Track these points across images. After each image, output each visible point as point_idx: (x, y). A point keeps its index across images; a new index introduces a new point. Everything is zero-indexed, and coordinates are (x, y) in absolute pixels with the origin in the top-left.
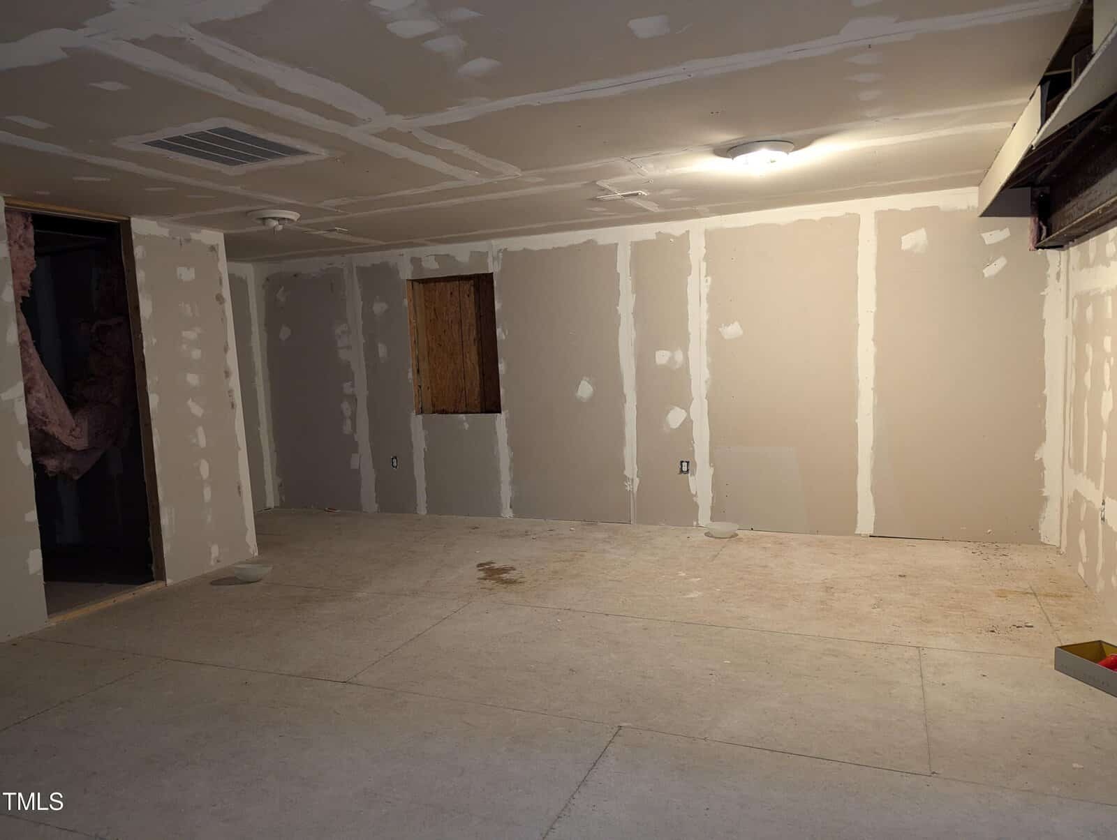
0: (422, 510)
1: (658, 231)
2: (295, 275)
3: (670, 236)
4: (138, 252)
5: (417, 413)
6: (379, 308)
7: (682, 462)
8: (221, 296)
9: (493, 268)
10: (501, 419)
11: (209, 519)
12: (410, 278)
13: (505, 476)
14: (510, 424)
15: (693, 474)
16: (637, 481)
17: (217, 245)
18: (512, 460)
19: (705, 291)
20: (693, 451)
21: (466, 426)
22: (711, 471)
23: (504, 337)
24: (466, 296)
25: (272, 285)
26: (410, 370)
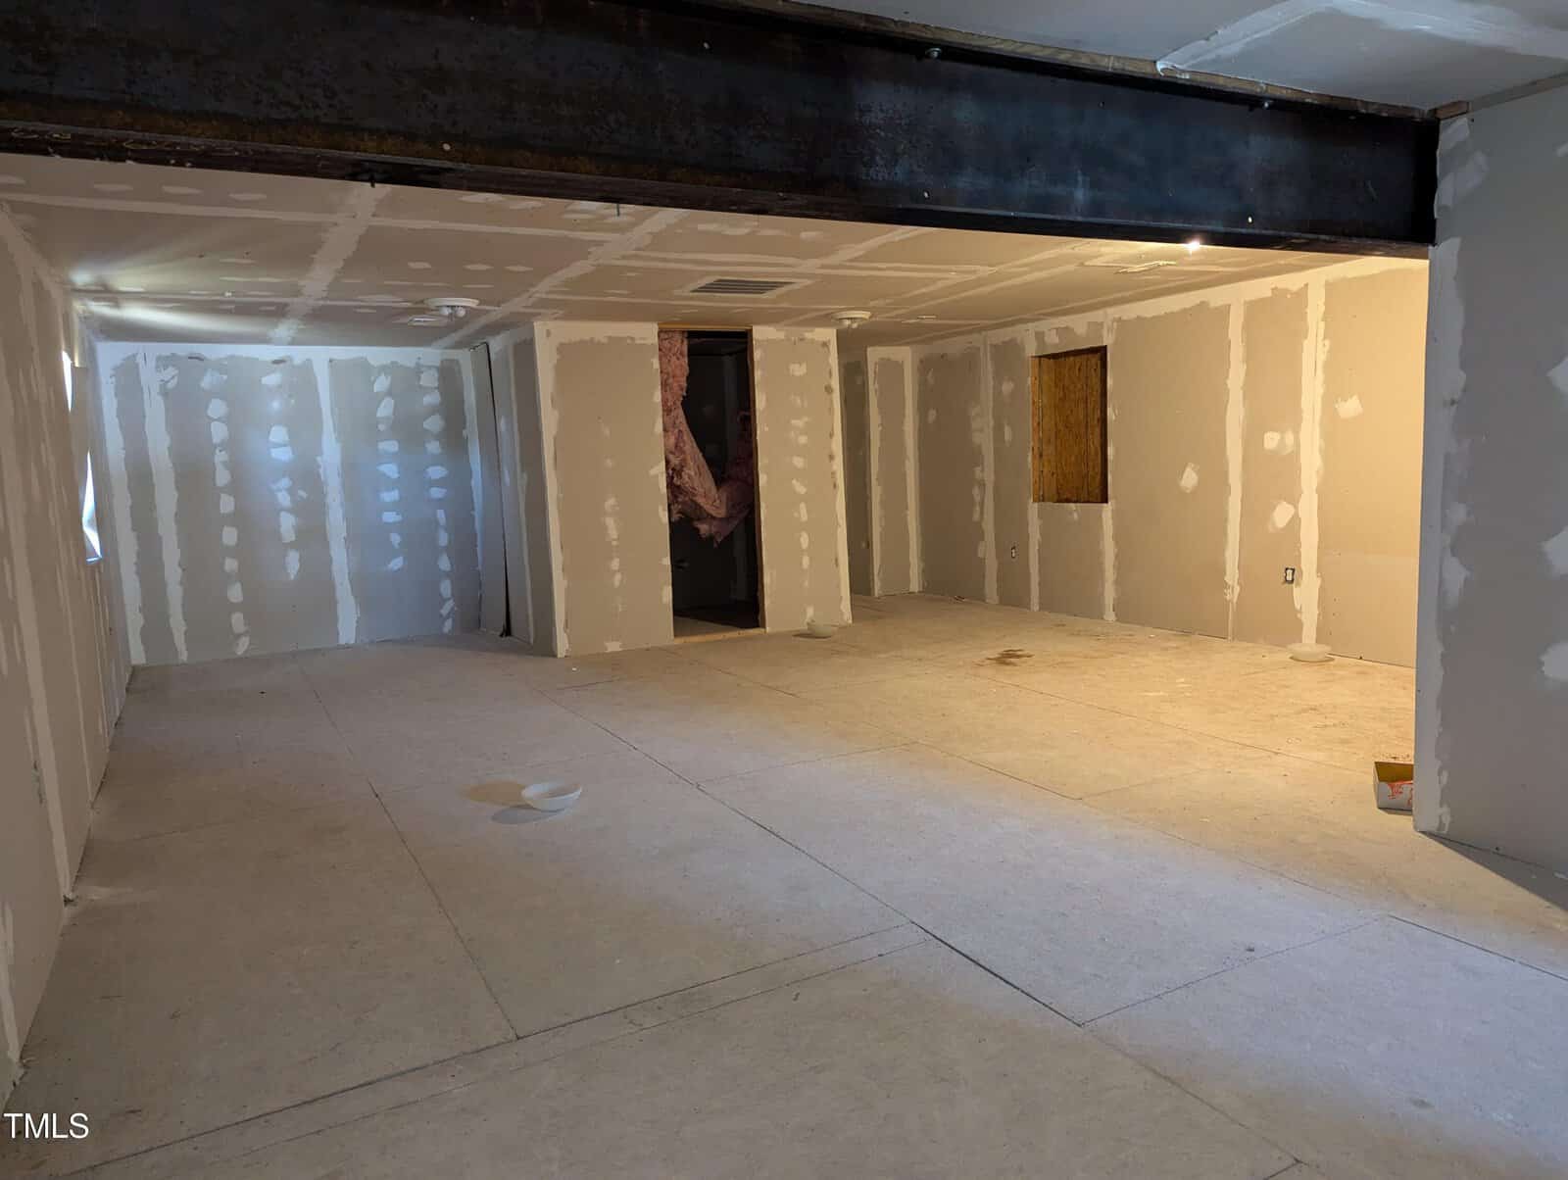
0: (1035, 607)
1: (1273, 286)
2: (942, 356)
3: (1286, 291)
4: (757, 355)
5: (1034, 501)
6: (1007, 387)
7: (1287, 569)
8: (830, 387)
9: (1107, 340)
10: (1107, 509)
11: (806, 584)
12: (1034, 355)
13: (1110, 574)
14: (1116, 514)
15: (1298, 584)
16: (1237, 589)
17: (829, 341)
18: (1117, 556)
19: (1322, 357)
20: (1300, 556)
21: (1075, 516)
22: (1318, 582)
23: (1114, 418)
24: (1093, 370)
25: (924, 366)
26: (1030, 454)
